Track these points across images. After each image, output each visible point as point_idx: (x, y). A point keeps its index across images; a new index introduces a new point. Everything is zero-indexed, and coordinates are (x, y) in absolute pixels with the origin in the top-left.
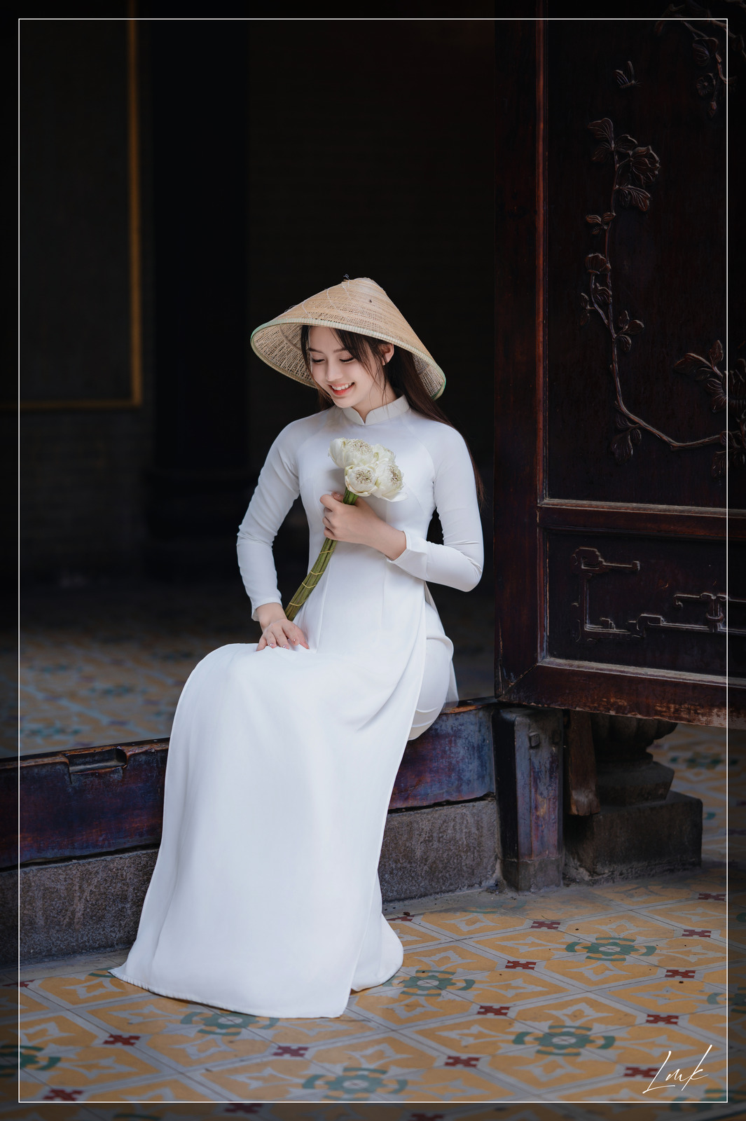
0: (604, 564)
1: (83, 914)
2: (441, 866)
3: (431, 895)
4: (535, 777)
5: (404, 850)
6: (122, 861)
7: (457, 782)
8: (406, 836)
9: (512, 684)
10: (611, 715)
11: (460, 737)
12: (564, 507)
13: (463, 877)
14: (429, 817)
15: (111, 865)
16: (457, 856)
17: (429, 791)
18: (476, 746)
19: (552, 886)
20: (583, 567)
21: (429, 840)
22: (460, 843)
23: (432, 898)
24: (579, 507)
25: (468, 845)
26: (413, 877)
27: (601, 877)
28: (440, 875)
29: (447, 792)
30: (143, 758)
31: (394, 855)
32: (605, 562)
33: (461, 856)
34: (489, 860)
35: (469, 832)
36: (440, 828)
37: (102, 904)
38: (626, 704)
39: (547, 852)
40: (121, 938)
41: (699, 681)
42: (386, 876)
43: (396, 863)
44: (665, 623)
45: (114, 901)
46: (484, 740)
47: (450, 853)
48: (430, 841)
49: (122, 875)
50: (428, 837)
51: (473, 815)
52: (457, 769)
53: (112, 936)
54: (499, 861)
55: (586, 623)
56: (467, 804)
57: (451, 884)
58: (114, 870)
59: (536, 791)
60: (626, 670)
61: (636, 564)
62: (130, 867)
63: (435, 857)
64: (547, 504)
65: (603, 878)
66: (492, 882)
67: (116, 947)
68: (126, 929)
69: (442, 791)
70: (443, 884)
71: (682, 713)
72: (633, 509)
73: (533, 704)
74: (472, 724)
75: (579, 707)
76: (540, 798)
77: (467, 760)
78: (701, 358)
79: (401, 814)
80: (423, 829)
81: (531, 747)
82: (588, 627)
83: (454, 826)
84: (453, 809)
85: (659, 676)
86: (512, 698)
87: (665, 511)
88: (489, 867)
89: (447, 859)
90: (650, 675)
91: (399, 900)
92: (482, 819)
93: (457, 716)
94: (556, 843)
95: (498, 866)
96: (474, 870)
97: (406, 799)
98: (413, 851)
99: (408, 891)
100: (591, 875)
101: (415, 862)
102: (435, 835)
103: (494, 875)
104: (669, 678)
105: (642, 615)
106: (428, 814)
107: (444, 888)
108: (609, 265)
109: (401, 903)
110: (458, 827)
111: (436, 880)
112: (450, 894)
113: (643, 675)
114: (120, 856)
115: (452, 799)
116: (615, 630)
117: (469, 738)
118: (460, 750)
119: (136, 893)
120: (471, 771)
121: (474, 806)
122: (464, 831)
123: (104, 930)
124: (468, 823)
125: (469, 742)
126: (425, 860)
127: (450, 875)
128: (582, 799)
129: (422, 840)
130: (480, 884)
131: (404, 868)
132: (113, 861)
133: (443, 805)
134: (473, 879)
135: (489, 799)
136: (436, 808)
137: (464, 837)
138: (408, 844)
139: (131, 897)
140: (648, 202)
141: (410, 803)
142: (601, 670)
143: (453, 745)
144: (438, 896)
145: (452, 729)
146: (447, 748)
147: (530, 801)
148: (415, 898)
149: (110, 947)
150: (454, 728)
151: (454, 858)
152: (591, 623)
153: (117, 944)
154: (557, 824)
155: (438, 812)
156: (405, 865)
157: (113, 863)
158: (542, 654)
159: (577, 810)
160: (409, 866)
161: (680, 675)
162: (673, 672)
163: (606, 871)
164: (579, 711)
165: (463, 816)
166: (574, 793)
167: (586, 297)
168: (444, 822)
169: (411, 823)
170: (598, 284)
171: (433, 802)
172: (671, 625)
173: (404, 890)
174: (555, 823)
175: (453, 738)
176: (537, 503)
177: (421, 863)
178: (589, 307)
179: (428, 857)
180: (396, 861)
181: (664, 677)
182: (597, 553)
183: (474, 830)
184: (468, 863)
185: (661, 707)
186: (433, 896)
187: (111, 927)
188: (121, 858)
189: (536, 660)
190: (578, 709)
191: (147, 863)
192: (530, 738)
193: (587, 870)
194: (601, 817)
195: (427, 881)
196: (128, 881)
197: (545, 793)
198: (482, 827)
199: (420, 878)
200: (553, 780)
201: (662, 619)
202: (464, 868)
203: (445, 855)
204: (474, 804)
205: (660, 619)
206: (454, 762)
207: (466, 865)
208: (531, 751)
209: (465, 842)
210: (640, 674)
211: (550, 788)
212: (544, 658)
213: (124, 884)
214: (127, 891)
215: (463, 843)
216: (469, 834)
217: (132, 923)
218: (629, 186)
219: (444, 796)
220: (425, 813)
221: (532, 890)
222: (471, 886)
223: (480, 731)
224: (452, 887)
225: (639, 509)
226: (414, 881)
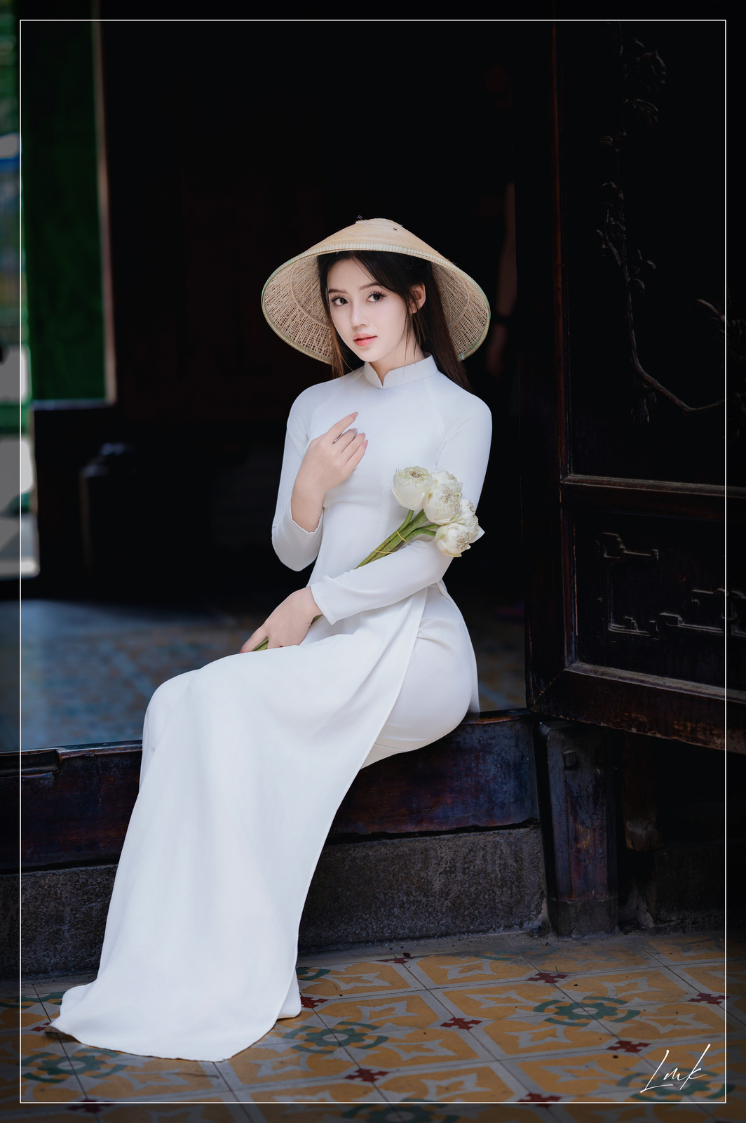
0: (626, 552)
1: (9, 935)
2: (467, 902)
3: (455, 934)
4: (574, 804)
5: (418, 880)
6: (55, 878)
7: (487, 805)
8: (420, 865)
9: (542, 692)
10: (633, 733)
11: (490, 753)
12: (584, 484)
13: (498, 915)
14: (451, 844)
15: (42, 882)
16: (489, 891)
17: (450, 814)
18: (511, 763)
19: (600, 932)
20: (605, 556)
21: (452, 870)
22: (493, 876)
23: (456, 938)
24: (598, 484)
25: (503, 879)
26: (430, 913)
27: (667, 924)
28: (467, 912)
29: (473, 815)
30: (80, 763)
31: (405, 886)
32: (627, 549)
33: (493, 892)
34: (532, 898)
35: (505, 863)
36: (465, 858)
37: (31, 924)
38: (646, 720)
39: (593, 892)
40: (57, 963)
41: (714, 695)
42: (396, 910)
43: (407, 894)
44: (683, 624)
45: (47, 922)
46: (523, 757)
47: (480, 888)
48: (452, 872)
49: (56, 893)
50: (450, 867)
51: (509, 844)
52: (488, 790)
53: (45, 961)
54: (545, 900)
55: (610, 622)
56: (501, 831)
57: (482, 924)
58: (46, 887)
59: (575, 819)
60: (646, 679)
61: (654, 552)
62: (66, 884)
63: (460, 891)
64: (570, 481)
65: (669, 926)
66: (537, 923)
67: (51, 974)
68: (64, 954)
69: (467, 815)
70: (471, 923)
71: (698, 734)
72: (648, 487)
73: (561, 716)
74: (506, 737)
75: (604, 723)
76: (580, 828)
77: (500, 780)
78: (709, 305)
79: (412, 839)
80: (442, 858)
81: (566, 768)
82: (613, 627)
83: (483, 856)
84: (482, 837)
85: (677, 688)
86: (542, 708)
87: (678, 489)
88: (533, 906)
89: (475, 894)
90: (668, 687)
91: (413, 939)
92: (521, 849)
93: (486, 728)
94: (606, 882)
95: (544, 906)
96: (512, 908)
97: (420, 822)
98: (430, 883)
99: (424, 929)
100: (655, 922)
101: (432, 896)
102: (458, 865)
103: (540, 916)
104: (686, 690)
105: (663, 614)
106: (448, 840)
107: (472, 927)
108: (621, 196)
109: (415, 942)
110: (489, 857)
111: (461, 918)
112: (481, 935)
113: (662, 686)
114: (54, 872)
115: (480, 824)
116: (637, 631)
117: (503, 754)
118: (490, 768)
119: (74, 914)
120: (505, 792)
121: (510, 834)
122: (498, 862)
123: (35, 954)
124: (502, 853)
125: (502, 758)
126: (445, 893)
127: (480, 913)
128: (639, 830)
129: (442, 870)
130: (521, 925)
131: (417, 901)
132: (44, 877)
133: (471, 832)
134: (511, 919)
135: (532, 826)
136: (460, 835)
137: (497, 869)
138: (423, 874)
139: (68, 918)
140: (656, 118)
141: (425, 827)
142: (623, 678)
143: (481, 761)
144: (465, 937)
145: (479, 742)
146: (473, 764)
147: (568, 831)
148: (434, 937)
149: (43, 973)
150: (482, 742)
151: (485, 894)
152: (616, 622)
153: (52, 970)
154: (606, 860)
155: (463, 839)
156: (419, 898)
157: (45, 880)
158: (570, 658)
159: (633, 844)
160: (425, 899)
161: (697, 687)
162: (693, 683)
163: (674, 918)
164: (602, 727)
165: (496, 844)
166: (628, 824)
167: (602, 234)
168: (471, 850)
169: (426, 850)
170: (612, 219)
171: (455, 827)
172: (688, 626)
173: (418, 927)
174: (603, 858)
175: (481, 753)
176: (559, 480)
177: (442, 897)
178: (604, 246)
179: (449, 890)
180: (408, 894)
181: (681, 689)
182: (619, 539)
183: (511, 862)
184: (503, 899)
185: (678, 725)
186: (458, 936)
187: (45, 950)
188: (54, 874)
189: (564, 666)
190: (602, 724)
191: (87, 881)
192: (564, 757)
193: (652, 916)
194: (665, 853)
195: (449, 919)
196: (63, 900)
197: (588, 822)
198: (522, 859)
199: (440, 914)
200: (598, 807)
201: (680, 619)
202: (499, 905)
203: (472, 890)
204: (511, 831)
205: (677, 618)
206: (482, 781)
207: (502, 902)
208: (567, 772)
209: (499, 876)
210: (659, 685)
211: (595, 817)
212: (572, 662)
213: (59, 904)
214: (63, 911)
215: (496, 876)
216: (504, 866)
217: (70, 948)
218: (638, 100)
219: (470, 820)
220: (444, 839)
221: (573, 936)
222: (508, 927)
223: (517, 746)
224: (482, 927)
225: (653, 487)
226: (431, 918)
